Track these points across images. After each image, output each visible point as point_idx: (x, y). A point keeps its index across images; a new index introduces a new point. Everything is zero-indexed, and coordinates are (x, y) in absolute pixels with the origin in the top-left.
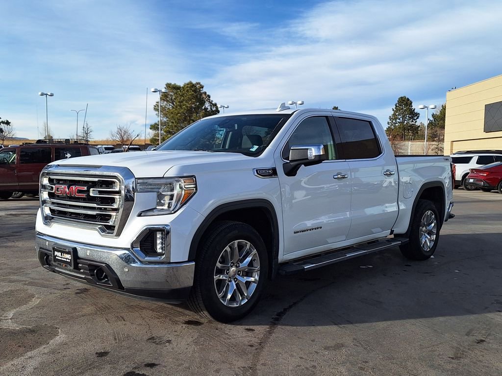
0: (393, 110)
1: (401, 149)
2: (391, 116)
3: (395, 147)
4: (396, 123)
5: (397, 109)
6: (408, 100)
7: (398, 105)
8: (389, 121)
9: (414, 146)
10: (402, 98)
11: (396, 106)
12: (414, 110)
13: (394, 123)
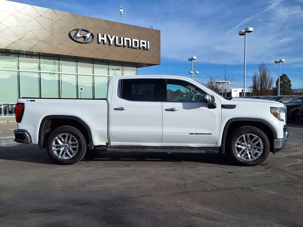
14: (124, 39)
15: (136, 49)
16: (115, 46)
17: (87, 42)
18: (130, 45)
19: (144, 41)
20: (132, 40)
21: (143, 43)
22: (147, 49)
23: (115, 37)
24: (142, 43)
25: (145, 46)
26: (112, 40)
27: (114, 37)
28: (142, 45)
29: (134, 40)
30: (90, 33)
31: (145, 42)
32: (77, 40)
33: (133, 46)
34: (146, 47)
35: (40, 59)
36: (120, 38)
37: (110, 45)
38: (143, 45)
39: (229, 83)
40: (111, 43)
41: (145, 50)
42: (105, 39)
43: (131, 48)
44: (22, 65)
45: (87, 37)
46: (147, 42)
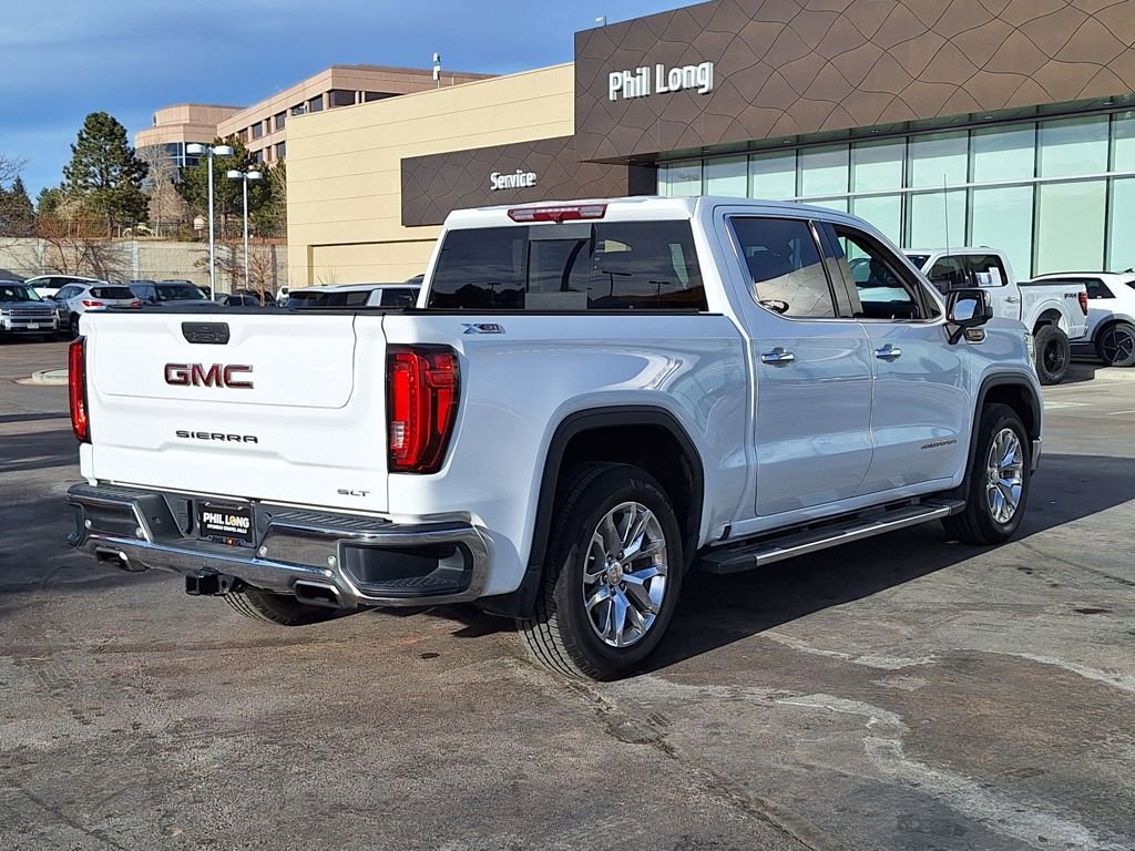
0: (75, 150)
1: (114, 261)
2: (69, 165)
3: (95, 255)
4: (86, 188)
5: (83, 148)
6: (115, 123)
7: (85, 136)
8: (66, 181)
9: (148, 252)
10: (95, 115)
11: (82, 139)
12: (133, 153)
13: (81, 186)
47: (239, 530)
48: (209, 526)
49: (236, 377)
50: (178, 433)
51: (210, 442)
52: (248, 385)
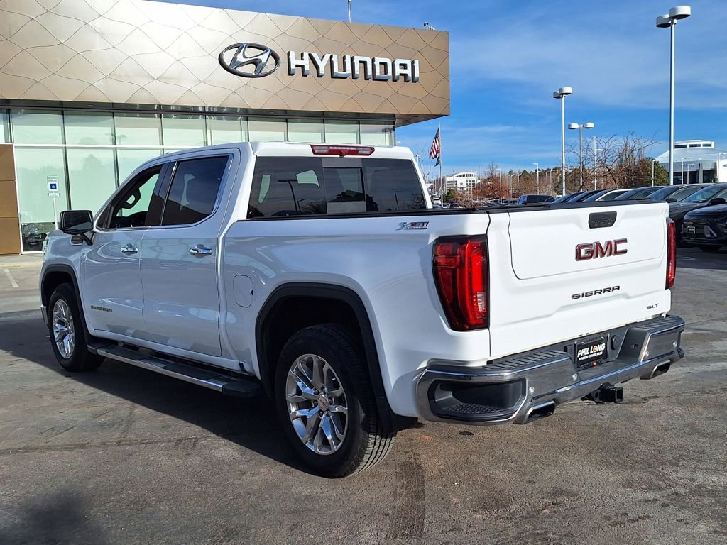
14: (352, 59)
15: (386, 80)
16: (332, 77)
17: (263, 72)
18: (370, 72)
19: (403, 61)
20: (373, 60)
21: (404, 66)
22: (414, 80)
23: (331, 57)
24: (401, 65)
25: (408, 72)
26: (322, 65)
27: (327, 57)
28: (399, 71)
29: (378, 61)
30: (268, 53)
31: (408, 62)
32: (239, 70)
33: (378, 73)
34: (410, 75)
35: (161, 117)
36: (344, 58)
37: (319, 76)
38: (404, 71)
39: (710, 145)
40: (322, 71)
41: (408, 82)
42: (306, 63)
43: (374, 80)
44: (119, 131)
45: (261, 61)
46: (413, 63)
47: (598, 354)
48: (580, 359)
49: (620, 247)
50: (573, 296)
51: (593, 297)
52: (625, 252)
